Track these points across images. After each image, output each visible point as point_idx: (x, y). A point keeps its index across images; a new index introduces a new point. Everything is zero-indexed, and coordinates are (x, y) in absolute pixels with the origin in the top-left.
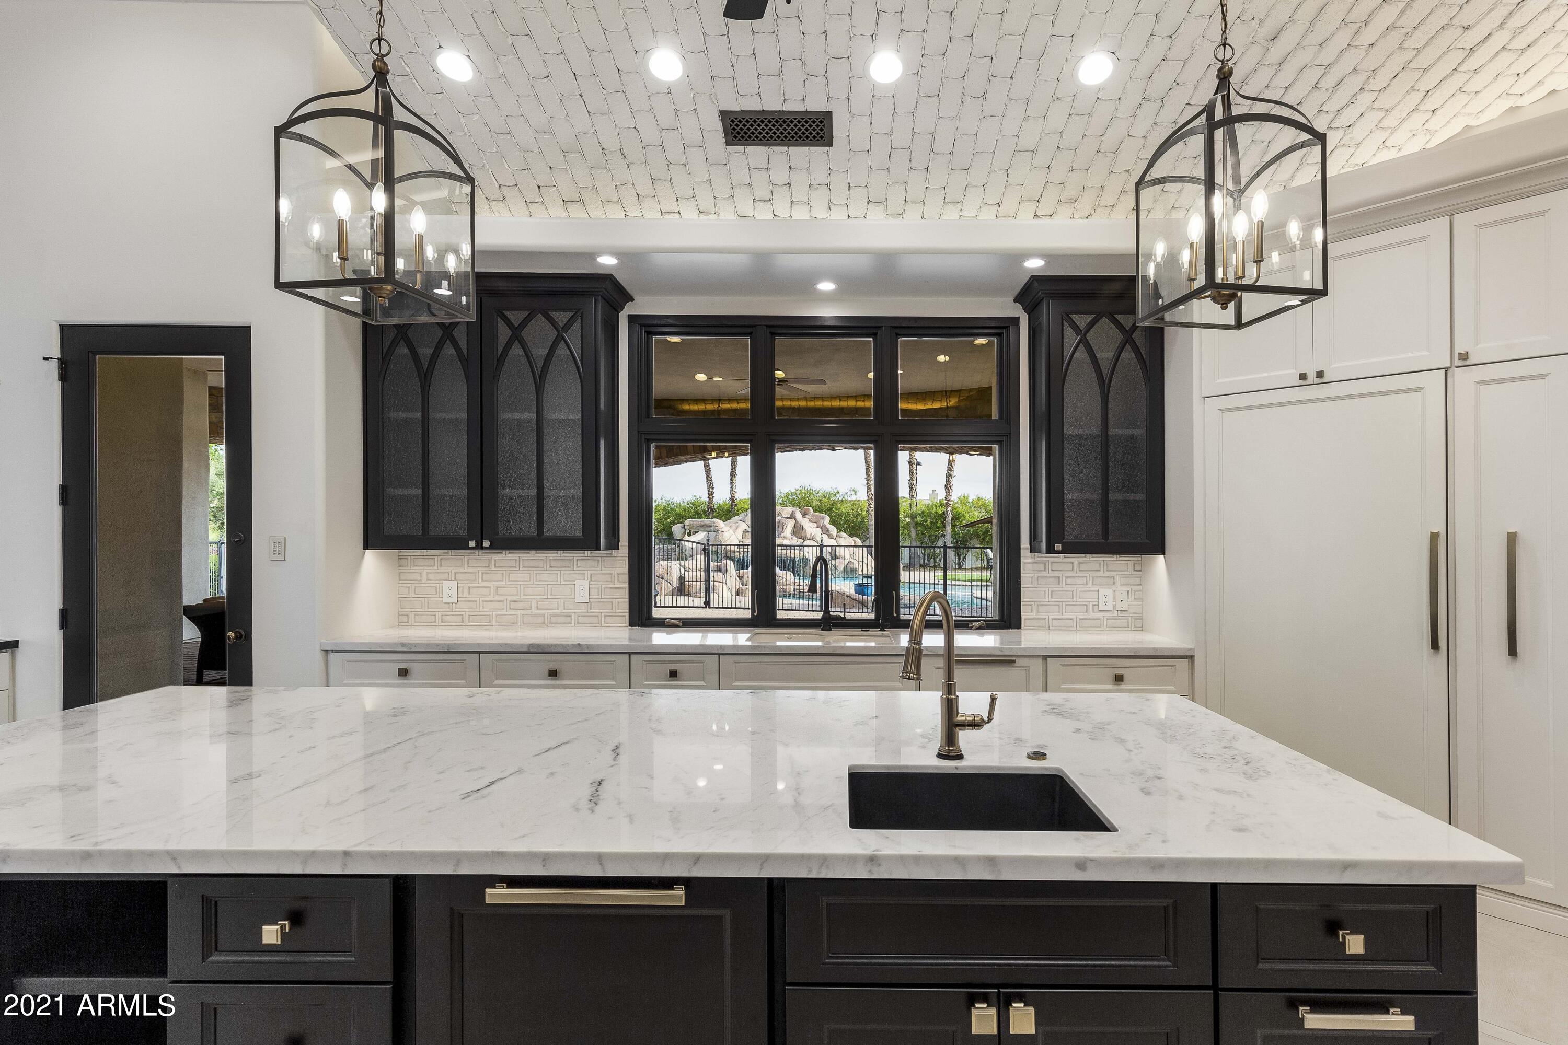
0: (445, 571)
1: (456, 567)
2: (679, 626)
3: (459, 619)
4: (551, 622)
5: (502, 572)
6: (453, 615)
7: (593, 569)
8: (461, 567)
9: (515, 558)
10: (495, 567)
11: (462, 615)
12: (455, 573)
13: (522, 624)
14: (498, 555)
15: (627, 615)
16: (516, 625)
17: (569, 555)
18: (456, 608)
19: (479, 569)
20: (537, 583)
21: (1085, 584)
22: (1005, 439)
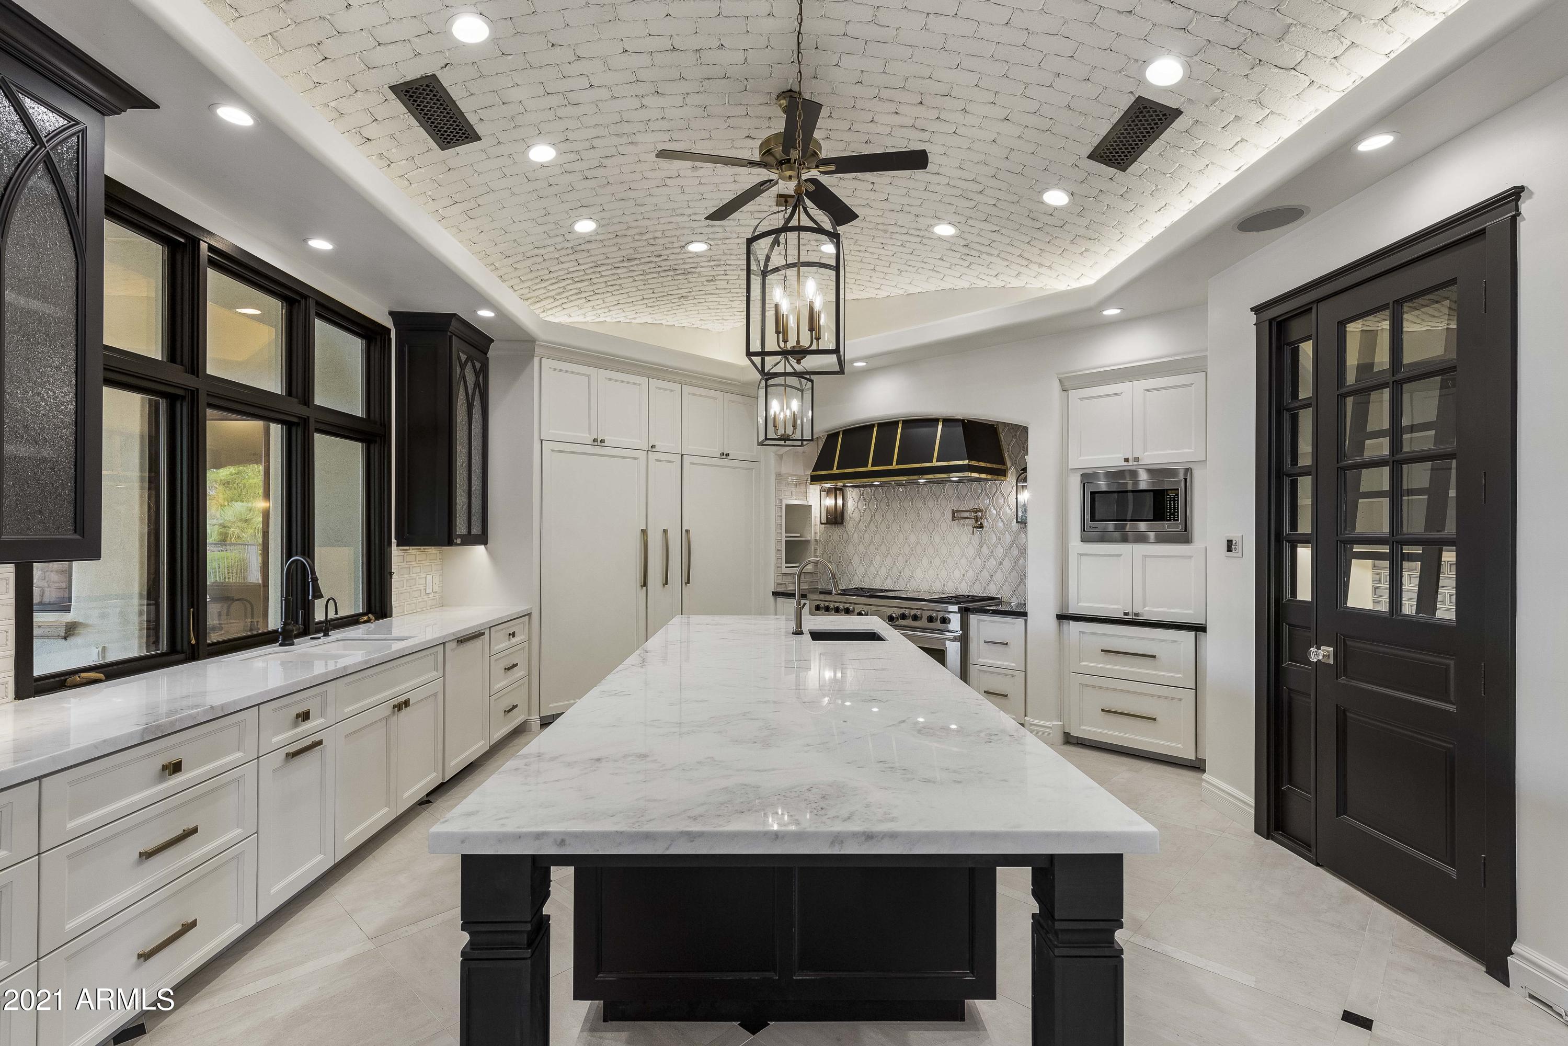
2: (103, 681)
15: (12, 680)
21: (421, 572)
22: (378, 439)
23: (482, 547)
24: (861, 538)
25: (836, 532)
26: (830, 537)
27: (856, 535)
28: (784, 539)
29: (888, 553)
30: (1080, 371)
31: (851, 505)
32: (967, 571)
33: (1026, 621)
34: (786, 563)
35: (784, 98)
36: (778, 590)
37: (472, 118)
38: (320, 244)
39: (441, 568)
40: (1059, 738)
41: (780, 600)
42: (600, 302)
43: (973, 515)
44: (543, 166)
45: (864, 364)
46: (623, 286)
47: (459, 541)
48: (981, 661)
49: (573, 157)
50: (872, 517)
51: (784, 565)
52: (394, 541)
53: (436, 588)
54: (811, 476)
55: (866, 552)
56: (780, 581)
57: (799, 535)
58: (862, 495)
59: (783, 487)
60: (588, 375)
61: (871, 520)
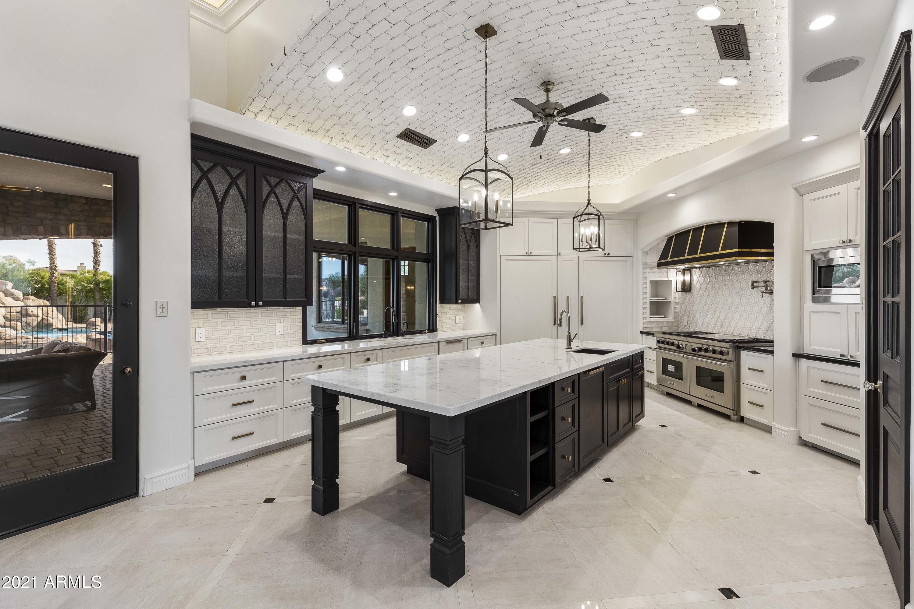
0: (196, 322)
1: (204, 319)
2: (326, 343)
3: (205, 350)
4: (262, 347)
5: (234, 320)
6: (201, 349)
7: (285, 317)
8: (207, 318)
9: (242, 312)
10: (230, 318)
11: (208, 348)
12: (203, 323)
13: (246, 350)
14: (231, 311)
15: (302, 340)
16: (242, 350)
17: (273, 310)
18: (203, 344)
19: (219, 319)
20: (255, 326)
21: (453, 315)
22: (432, 261)
23: (478, 304)
24: (701, 300)
25: (687, 296)
26: (684, 299)
27: (698, 298)
28: (649, 301)
29: (716, 310)
30: (805, 181)
31: (695, 278)
32: (763, 322)
33: (774, 357)
34: (650, 315)
35: (544, 86)
36: (645, 331)
37: (430, 136)
38: (393, 194)
39: (464, 313)
40: (795, 440)
41: (645, 336)
42: (535, 185)
43: (764, 284)
44: (468, 142)
45: (674, 195)
46: (542, 175)
47: (460, 301)
48: (748, 381)
49: (477, 135)
50: (706, 287)
51: (649, 316)
52: (438, 301)
53: (461, 321)
54: (658, 263)
55: (704, 309)
56: (646, 326)
57: (664, 298)
58: (701, 273)
59: (648, 270)
60: (524, 222)
61: (706, 289)
